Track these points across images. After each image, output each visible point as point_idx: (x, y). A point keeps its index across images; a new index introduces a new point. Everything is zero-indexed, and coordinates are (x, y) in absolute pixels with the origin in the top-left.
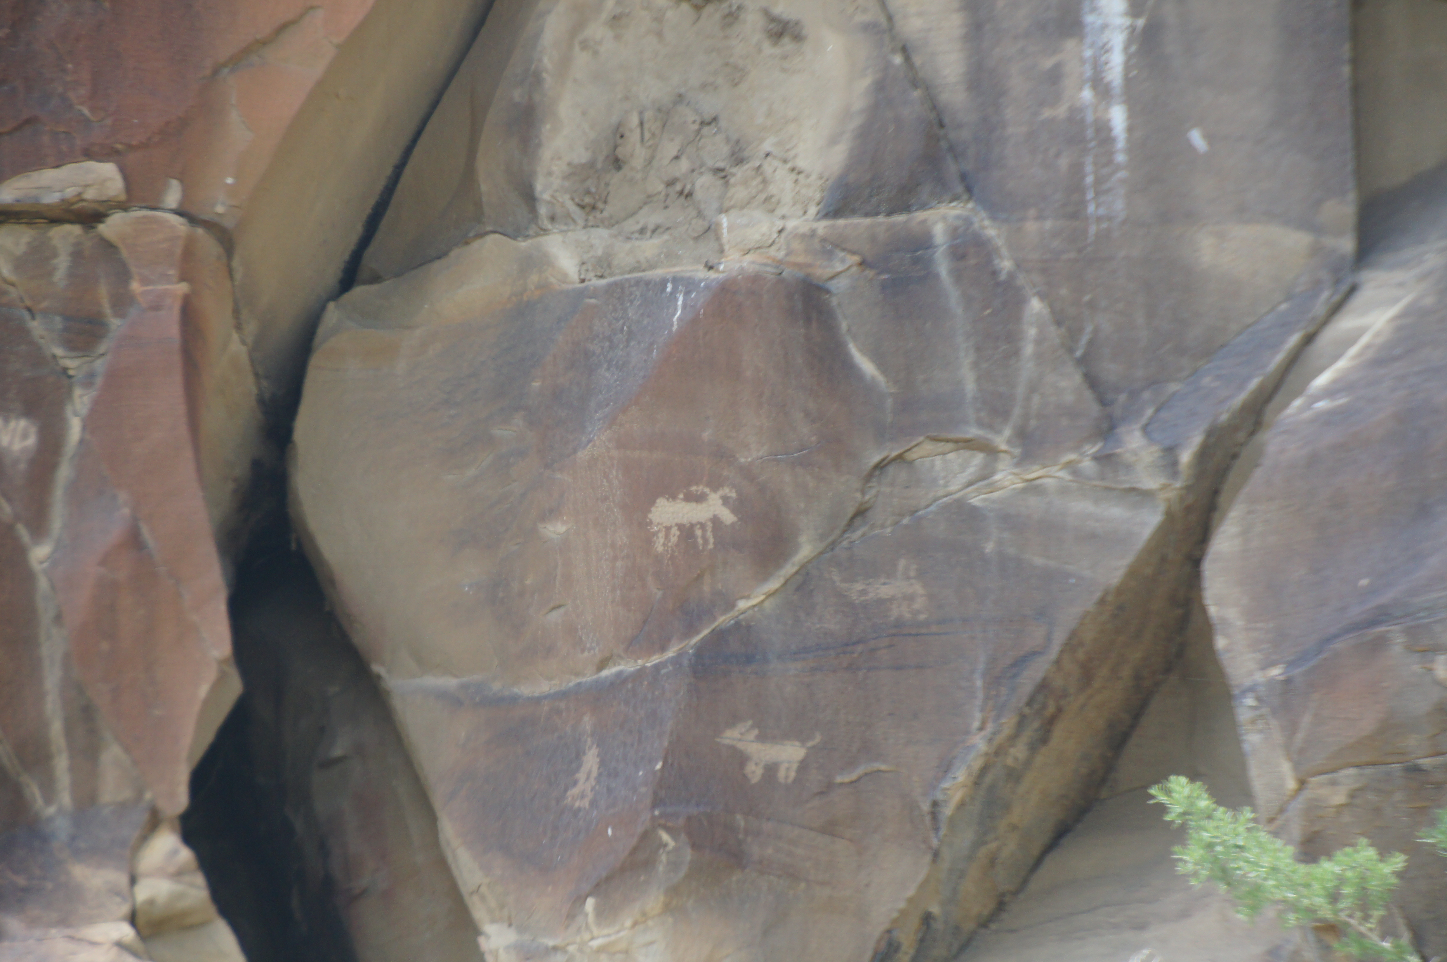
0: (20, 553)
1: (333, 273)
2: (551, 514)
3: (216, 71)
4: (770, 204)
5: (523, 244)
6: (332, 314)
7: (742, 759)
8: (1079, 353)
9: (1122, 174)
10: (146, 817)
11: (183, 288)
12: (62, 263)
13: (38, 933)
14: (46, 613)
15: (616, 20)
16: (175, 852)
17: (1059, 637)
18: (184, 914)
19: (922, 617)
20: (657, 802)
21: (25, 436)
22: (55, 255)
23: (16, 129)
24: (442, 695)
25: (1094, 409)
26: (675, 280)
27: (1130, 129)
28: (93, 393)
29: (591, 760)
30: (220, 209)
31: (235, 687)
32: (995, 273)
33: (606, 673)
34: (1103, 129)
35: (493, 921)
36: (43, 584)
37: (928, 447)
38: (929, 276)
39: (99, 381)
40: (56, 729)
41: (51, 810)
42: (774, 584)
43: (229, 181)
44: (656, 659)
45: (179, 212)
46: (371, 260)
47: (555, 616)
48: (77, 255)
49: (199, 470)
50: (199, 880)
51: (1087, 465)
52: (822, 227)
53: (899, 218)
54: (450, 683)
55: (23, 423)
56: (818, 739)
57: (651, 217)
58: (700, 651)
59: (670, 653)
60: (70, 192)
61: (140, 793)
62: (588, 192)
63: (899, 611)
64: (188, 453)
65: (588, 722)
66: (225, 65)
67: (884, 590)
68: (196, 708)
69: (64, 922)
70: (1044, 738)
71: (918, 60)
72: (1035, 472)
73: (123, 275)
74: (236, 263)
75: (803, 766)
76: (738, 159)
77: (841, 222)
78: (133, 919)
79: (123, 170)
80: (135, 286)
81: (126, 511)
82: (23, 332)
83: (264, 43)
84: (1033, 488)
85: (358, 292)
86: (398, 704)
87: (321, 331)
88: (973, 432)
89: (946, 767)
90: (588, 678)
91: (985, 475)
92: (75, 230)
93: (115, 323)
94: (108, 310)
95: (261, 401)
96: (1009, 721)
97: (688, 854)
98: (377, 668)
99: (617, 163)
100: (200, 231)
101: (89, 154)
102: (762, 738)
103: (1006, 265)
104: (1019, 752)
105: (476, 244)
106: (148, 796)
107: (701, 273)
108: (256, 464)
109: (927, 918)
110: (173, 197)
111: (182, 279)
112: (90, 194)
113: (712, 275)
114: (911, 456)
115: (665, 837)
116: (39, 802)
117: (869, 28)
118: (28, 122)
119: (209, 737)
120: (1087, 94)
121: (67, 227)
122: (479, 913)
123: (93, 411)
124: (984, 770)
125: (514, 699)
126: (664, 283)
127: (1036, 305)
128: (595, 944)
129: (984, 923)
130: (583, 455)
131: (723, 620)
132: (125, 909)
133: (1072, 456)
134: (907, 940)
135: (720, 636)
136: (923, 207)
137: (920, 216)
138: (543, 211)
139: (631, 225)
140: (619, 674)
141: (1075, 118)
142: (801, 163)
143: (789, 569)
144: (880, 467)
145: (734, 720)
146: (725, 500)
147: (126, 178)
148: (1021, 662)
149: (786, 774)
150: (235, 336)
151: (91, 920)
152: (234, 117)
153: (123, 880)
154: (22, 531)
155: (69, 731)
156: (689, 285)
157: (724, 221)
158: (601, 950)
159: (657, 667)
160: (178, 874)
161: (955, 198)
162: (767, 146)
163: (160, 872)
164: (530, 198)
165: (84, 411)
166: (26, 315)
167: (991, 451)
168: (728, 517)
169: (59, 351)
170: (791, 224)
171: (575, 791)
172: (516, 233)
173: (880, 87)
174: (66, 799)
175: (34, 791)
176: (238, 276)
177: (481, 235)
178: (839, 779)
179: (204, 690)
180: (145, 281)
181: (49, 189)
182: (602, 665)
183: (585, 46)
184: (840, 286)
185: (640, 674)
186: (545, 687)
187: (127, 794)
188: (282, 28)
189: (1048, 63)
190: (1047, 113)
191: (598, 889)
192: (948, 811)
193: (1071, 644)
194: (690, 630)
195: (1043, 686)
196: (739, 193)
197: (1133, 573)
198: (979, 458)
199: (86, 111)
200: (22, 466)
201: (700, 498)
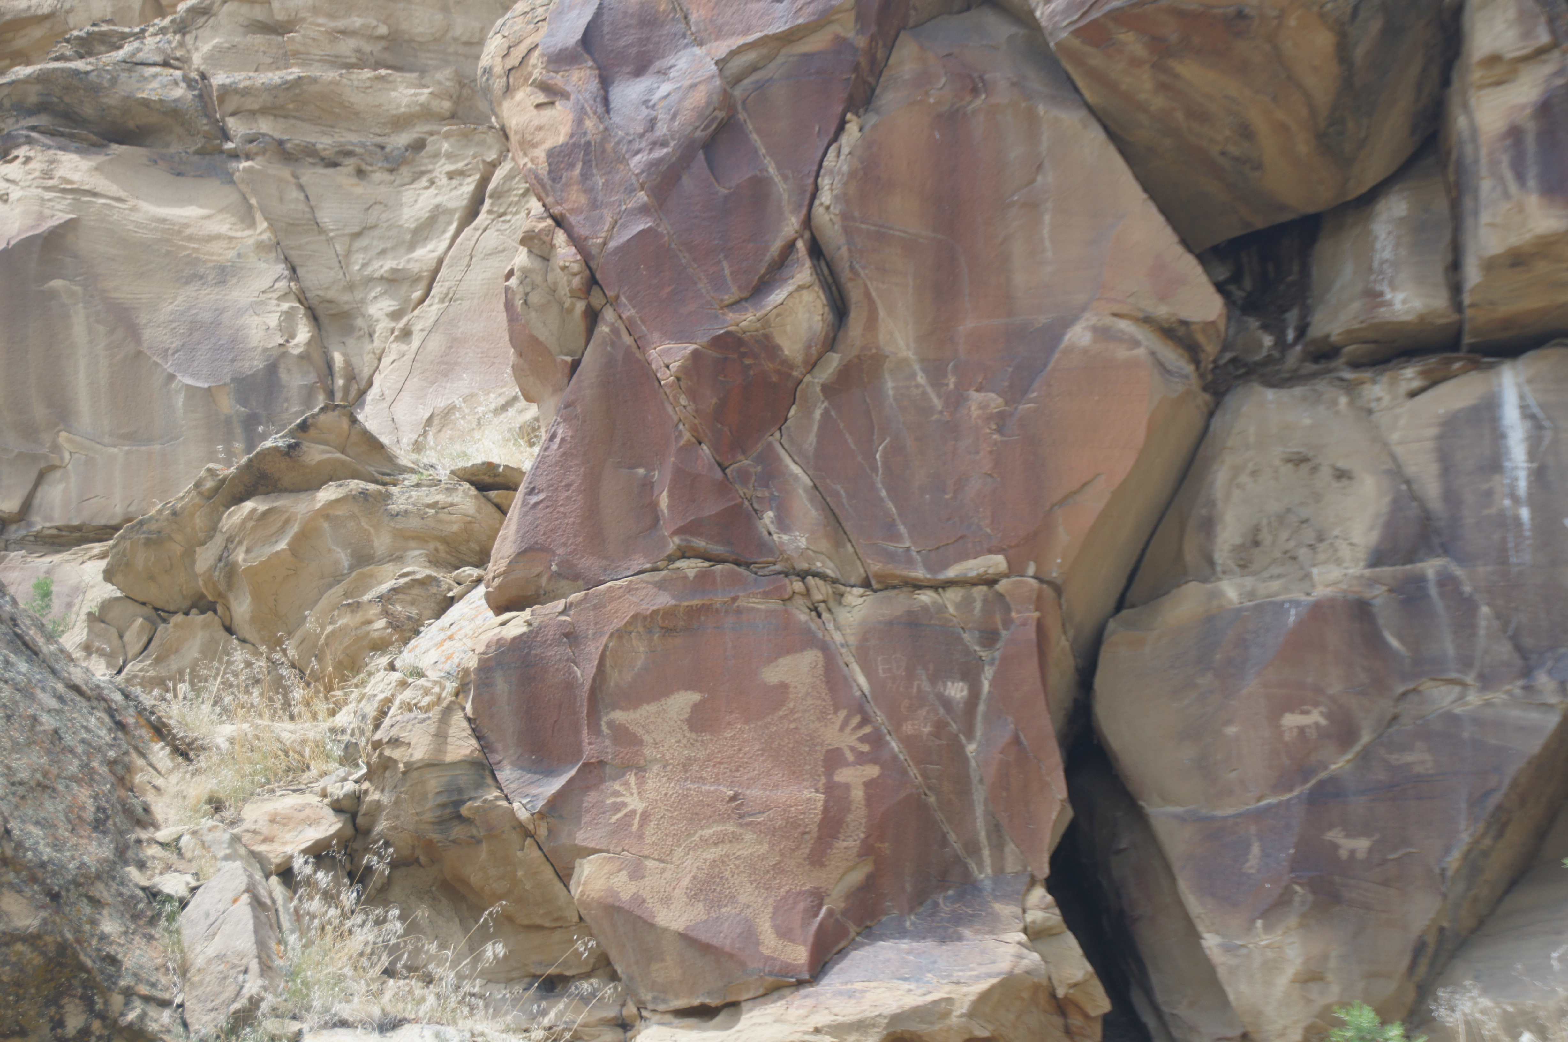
0: (961, 749)
1: (1111, 603)
2: (1229, 722)
3: (1052, 507)
4: (1339, 562)
5: (1209, 586)
6: (1112, 625)
7: (1335, 847)
8: (1510, 633)
9: (1528, 542)
10: (1029, 879)
11: (1037, 614)
12: (978, 605)
13: (979, 937)
14: (975, 779)
15: (1254, 473)
16: (1044, 897)
17: (1507, 782)
18: (1050, 928)
19: (1431, 772)
20: (1292, 870)
21: (962, 691)
22: (975, 601)
23: (956, 541)
24: (1176, 816)
25: (1519, 662)
26: (1291, 601)
27: (1532, 519)
28: (994, 668)
29: (1256, 849)
30: (1054, 575)
31: (1070, 813)
32: (1461, 593)
33: (1263, 803)
34: (1517, 519)
35: (1209, 932)
36: (973, 763)
37: (1430, 684)
38: (1426, 596)
39: (997, 662)
40: (983, 835)
41: (982, 876)
42: (1349, 756)
43: (1059, 561)
44: (1287, 796)
45: (1034, 577)
46: (1130, 597)
47: (1233, 775)
48: (985, 601)
49: (1048, 704)
50: (1057, 911)
51: (1518, 691)
52: (1367, 572)
53: (1408, 567)
54: (1179, 810)
55: (961, 684)
56: (1377, 836)
57: (1276, 570)
58: (1312, 791)
59: (1296, 793)
60: (982, 570)
61: (1025, 867)
62: (1242, 559)
63: (1418, 769)
64: (1042, 696)
65: (1253, 829)
66: (1055, 505)
67: (1408, 758)
68: (1051, 824)
69: (991, 932)
70: (1500, 835)
71: (1415, 487)
72: (1489, 696)
73: (1008, 609)
74: (1063, 601)
75: (1370, 851)
76: (1321, 539)
77: (1377, 570)
78: (1025, 931)
79: (1006, 558)
80: (1014, 615)
81: (1012, 726)
82: (960, 639)
83: (1075, 493)
84: (1488, 704)
85: (1125, 613)
86: (1153, 821)
87: (1107, 632)
88: (1454, 675)
89: (1447, 850)
90: (1252, 806)
91: (1461, 697)
92: (984, 588)
93: (1004, 633)
94: (1000, 626)
95: (1077, 669)
96: (1481, 826)
97: (1310, 897)
98: (1141, 803)
99: (1256, 544)
100: (1045, 586)
101: (990, 551)
102: (1347, 836)
103: (1467, 589)
104: (1487, 842)
105: (1184, 587)
106: (1029, 869)
107: (1303, 598)
108: (1075, 701)
109: (1442, 930)
110: (1031, 570)
111: (1036, 610)
112: (991, 571)
113: (1309, 598)
114: (1421, 688)
115: (1297, 888)
116: (976, 872)
117: (1388, 472)
118: (962, 537)
119: (1057, 839)
120: (1507, 502)
121: (980, 587)
122: (1201, 928)
123: (994, 677)
124: (1469, 851)
125: (1213, 818)
126: (1282, 603)
127: (1485, 610)
128: (1263, 943)
129: (1473, 931)
130: (1244, 692)
131: (1323, 775)
132: (1021, 926)
133: (1508, 687)
134: (1431, 940)
135: (1321, 783)
136: (1421, 560)
137: (1420, 565)
138: (1219, 569)
139: (1265, 574)
140: (1269, 804)
141: (1502, 514)
142: (1355, 540)
143: (1357, 748)
144: (1404, 694)
145: (1331, 827)
146: (1322, 714)
147: (1009, 562)
148: (1487, 794)
149: (1361, 855)
150: (1063, 637)
151: (1005, 931)
152: (1061, 530)
153: (1019, 911)
154: (962, 738)
155: (989, 837)
156: (1296, 603)
157: (1315, 571)
158: (1267, 946)
159: (1289, 800)
160: (1046, 909)
161: (1438, 556)
162: (1336, 532)
163: (1037, 907)
164: (1211, 563)
165: (990, 677)
166: (961, 631)
167: (1463, 684)
168: (1323, 722)
169: (977, 648)
170: (1351, 571)
171: (1248, 865)
172: (1205, 580)
173: (1395, 501)
174: (989, 870)
175: (973, 867)
176: (1064, 607)
177: (1187, 582)
178: (1391, 857)
179: (1054, 815)
180: (1018, 612)
181: (971, 569)
182: (1260, 799)
183: (1238, 486)
184: (1378, 602)
185: (1279, 804)
186: (1229, 812)
187: (1019, 868)
188: (1085, 485)
189: (1485, 487)
190: (1486, 512)
191: (1265, 914)
192: (1450, 873)
193: (1514, 785)
194: (1306, 780)
195: (1499, 808)
196: (1322, 557)
197: (1546, 747)
198: (1457, 689)
199: (989, 530)
200: (961, 705)
201: (1306, 713)
